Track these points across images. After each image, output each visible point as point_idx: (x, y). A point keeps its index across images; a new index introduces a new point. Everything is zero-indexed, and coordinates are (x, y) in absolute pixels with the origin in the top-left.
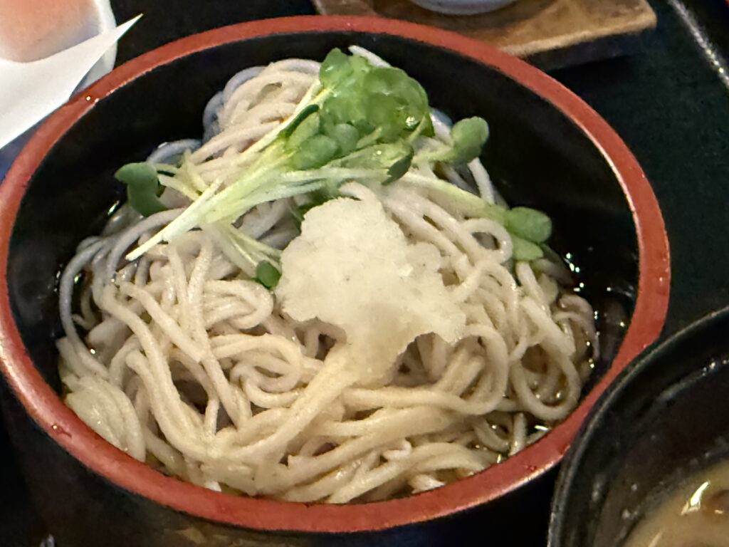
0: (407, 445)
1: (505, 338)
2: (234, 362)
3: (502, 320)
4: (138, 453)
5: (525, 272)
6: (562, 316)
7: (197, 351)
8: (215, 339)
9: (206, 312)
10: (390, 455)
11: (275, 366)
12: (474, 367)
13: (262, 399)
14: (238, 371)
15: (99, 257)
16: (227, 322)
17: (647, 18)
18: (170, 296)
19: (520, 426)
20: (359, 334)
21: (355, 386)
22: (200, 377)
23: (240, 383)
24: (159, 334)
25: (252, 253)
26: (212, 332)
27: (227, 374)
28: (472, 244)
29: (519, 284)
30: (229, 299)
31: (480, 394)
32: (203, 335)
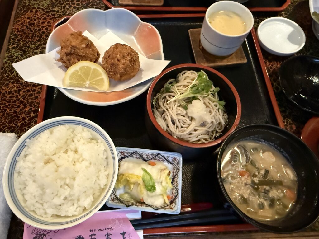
0: (201, 135)
1: (216, 121)
2: (179, 119)
3: (216, 118)
4: (165, 130)
5: (220, 110)
6: (223, 117)
7: (175, 117)
8: (178, 116)
9: (177, 112)
10: (199, 136)
11: (185, 121)
12: (211, 125)
13: (183, 126)
14: (179, 121)
15: (160, 97)
16: (179, 113)
17: (246, 61)
18: (171, 108)
19: (215, 132)
20: (197, 119)
21: (196, 126)
22: (175, 120)
23: (179, 122)
24: (170, 114)
25: (184, 104)
26: (177, 115)
27: (178, 120)
28: (214, 106)
29: (219, 112)
30: (179, 110)
31: (211, 128)
32: (176, 115)
